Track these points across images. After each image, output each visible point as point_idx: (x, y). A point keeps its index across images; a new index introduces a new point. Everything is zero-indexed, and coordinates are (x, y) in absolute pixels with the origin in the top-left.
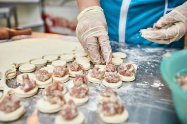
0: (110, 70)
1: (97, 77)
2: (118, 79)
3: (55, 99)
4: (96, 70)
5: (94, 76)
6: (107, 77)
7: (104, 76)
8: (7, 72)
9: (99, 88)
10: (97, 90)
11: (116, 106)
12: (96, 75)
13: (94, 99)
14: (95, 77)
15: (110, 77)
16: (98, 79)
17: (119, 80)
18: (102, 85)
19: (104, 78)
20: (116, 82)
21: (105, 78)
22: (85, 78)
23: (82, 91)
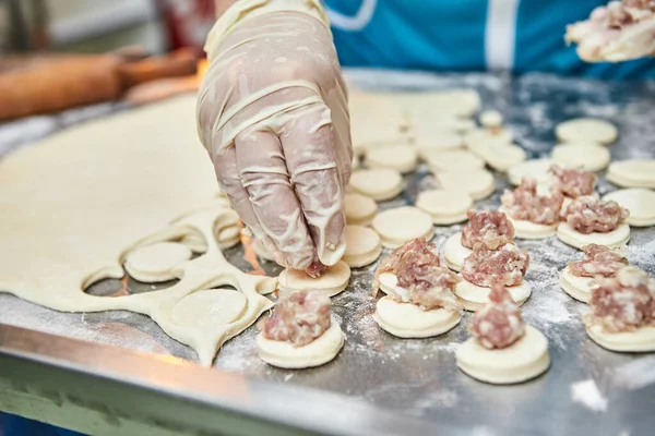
0: (577, 190)
1: (539, 219)
2: (615, 219)
3: (436, 292)
4: (527, 194)
5: (524, 214)
6: (577, 214)
7: (562, 213)
8: (216, 223)
9: (551, 254)
10: (549, 262)
11: (644, 299)
12: (535, 211)
13: (548, 288)
14: (529, 218)
15: (587, 212)
16: (543, 223)
17: (620, 222)
18: (560, 245)
19: (563, 219)
20: (611, 230)
21: (570, 217)
22: (503, 223)
23: (510, 264)
